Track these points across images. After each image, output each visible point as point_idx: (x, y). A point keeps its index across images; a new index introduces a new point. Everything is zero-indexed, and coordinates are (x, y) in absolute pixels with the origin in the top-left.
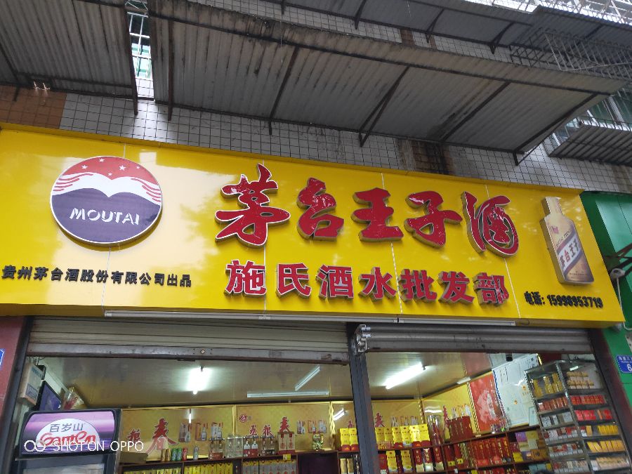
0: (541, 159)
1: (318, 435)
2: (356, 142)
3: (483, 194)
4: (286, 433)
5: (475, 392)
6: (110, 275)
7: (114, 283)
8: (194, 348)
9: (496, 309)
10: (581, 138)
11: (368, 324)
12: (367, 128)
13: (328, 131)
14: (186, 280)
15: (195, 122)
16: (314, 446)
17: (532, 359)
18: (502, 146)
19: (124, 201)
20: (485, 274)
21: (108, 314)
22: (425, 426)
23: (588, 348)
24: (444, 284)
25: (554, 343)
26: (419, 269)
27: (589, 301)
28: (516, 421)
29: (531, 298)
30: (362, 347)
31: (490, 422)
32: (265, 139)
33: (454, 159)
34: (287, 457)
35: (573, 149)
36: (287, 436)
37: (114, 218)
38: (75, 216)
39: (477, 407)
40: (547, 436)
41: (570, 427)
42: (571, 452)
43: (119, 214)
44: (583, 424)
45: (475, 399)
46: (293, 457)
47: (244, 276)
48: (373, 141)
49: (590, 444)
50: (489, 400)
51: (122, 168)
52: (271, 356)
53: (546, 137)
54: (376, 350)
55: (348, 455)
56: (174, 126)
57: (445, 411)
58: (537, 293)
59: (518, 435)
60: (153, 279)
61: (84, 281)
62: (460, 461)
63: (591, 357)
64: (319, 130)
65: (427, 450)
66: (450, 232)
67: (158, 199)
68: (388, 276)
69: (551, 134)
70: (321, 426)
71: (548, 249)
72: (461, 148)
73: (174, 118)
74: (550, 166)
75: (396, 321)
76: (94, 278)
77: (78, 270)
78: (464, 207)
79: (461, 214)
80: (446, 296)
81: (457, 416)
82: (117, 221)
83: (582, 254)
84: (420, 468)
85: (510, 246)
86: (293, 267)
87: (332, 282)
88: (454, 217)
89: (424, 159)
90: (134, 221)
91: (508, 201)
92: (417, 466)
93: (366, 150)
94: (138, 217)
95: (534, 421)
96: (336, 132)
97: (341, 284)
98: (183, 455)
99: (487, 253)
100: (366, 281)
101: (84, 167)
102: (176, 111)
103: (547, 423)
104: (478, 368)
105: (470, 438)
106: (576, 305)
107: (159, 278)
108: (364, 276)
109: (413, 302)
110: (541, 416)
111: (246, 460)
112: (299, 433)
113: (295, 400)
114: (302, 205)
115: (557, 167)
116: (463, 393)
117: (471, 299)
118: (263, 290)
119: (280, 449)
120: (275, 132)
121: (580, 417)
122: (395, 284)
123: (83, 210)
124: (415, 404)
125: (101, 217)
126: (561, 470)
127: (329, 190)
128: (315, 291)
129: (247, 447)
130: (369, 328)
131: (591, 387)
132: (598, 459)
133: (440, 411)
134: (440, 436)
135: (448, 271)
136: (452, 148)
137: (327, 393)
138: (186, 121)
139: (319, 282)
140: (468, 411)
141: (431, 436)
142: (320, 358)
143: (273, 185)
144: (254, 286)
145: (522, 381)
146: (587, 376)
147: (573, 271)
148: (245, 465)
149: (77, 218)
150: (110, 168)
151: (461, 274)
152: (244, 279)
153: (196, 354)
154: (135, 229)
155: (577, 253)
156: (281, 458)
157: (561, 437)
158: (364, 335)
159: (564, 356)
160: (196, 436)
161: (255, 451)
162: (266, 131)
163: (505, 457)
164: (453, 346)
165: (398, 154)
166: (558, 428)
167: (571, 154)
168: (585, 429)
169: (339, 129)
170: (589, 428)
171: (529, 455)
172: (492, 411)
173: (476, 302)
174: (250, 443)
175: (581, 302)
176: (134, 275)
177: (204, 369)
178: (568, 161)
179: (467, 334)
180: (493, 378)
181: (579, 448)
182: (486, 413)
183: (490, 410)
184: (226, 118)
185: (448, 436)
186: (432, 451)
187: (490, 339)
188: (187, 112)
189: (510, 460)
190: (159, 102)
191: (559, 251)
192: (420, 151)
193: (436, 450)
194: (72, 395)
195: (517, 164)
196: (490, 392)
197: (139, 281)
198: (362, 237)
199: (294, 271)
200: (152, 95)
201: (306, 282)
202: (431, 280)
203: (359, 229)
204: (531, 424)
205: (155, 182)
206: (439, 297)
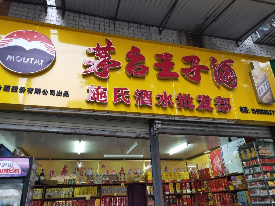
0: (250, 44)
1: (137, 175)
2: (158, 32)
3: (221, 58)
4: (122, 173)
5: (212, 157)
6: (27, 89)
7: (29, 93)
8: (71, 129)
9: (225, 114)
10: (271, 34)
11: (159, 120)
12: (163, 25)
13: (143, 26)
14: (66, 94)
15: (76, 19)
16: (135, 180)
17: (241, 142)
18: (230, 37)
19: (35, 52)
20: (220, 97)
21: (25, 109)
22: (188, 173)
23: (270, 136)
24: (199, 101)
25: (253, 133)
26: (186, 93)
27: (272, 112)
28: (231, 171)
29: (243, 110)
30: (156, 131)
31: (218, 171)
32: (112, 29)
33: (207, 42)
34: (122, 184)
35: (267, 39)
36: (123, 175)
37: (30, 61)
38: (9, 59)
39: (213, 165)
40: (247, 178)
41: (259, 174)
42: (259, 186)
43: (32, 59)
44: (266, 172)
45: (212, 161)
46: (125, 185)
47: (96, 93)
48: (166, 32)
49: (269, 182)
50: (219, 161)
51: (35, 36)
52: (110, 134)
53: (253, 33)
54: (164, 133)
55: (151, 185)
56: (65, 20)
57: (197, 165)
58: (246, 108)
59: (232, 177)
60: (49, 92)
61: (13, 92)
62: (203, 189)
63: (271, 140)
64: (139, 25)
65: (188, 184)
66: (203, 76)
67: (53, 53)
68: (170, 96)
69: (255, 31)
70: (139, 171)
71: (253, 86)
72: (210, 38)
73: (66, 17)
74: (254, 48)
75: (174, 119)
76: (18, 91)
77: (10, 86)
78: (211, 64)
79: (209, 68)
80: (200, 107)
81: (203, 168)
82: (31, 62)
83: (270, 89)
84: (184, 192)
85: (233, 84)
86: (122, 89)
87: (142, 98)
88: (205, 69)
89: (192, 42)
90: (40, 63)
91: (234, 62)
92: (183, 191)
93: (162, 37)
94: (42, 61)
95: (240, 171)
96: (147, 27)
97: (146, 99)
98: (74, 182)
99: (221, 87)
100: (159, 98)
101: (15, 35)
102: (67, 13)
103: (247, 172)
104: (214, 146)
105: (209, 179)
106: (266, 114)
107: (52, 92)
108: (158, 95)
109: (183, 109)
110: (244, 168)
111: (103, 185)
112: (129, 174)
113: (128, 159)
114: (128, 59)
115: (258, 48)
116: (206, 158)
117: (213, 109)
118: (106, 100)
119: (119, 181)
120: (117, 26)
121: (264, 169)
122: (174, 100)
123: (13, 56)
124: (183, 163)
125: (23, 60)
126: (253, 195)
127: (142, 53)
128: (133, 102)
129: (104, 179)
130: (160, 122)
131: (270, 155)
132: (272, 189)
133: (195, 167)
134: (194, 177)
135: (201, 94)
136: (206, 37)
137: (142, 156)
138: (72, 18)
139: (135, 97)
140: (208, 166)
141: (190, 177)
142: (135, 136)
143: (113, 49)
144: (101, 98)
145: (235, 152)
146: (268, 150)
147: (265, 97)
148: (103, 187)
149: (10, 60)
150: (28, 36)
151: (208, 96)
152: (96, 94)
153: (72, 132)
154: (41, 67)
155: (267, 89)
156: (120, 185)
157: (254, 179)
158: (157, 125)
159: (257, 140)
160: (81, 174)
161: (107, 181)
162: (112, 25)
163: (226, 188)
164: (202, 133)
165: (178, 39)
166: (253, 174)
167: (265, 42)
168: (267, 175)
169: (149, 25)
170: (269, 174)
171: (237, 187)
172: (220, 166)
173: (215, 111)
174: (106, 178)
175: (268, 112)
176: (40, 90)
177: (81, 142)
178: (264, 46)
179: (209, 127)
180: (221, 151)
181: (263, 184)
182: (217, 167)
183: (219, 166)
184: (93, 18)
185: (198, 177)
186: (190, 184)
187: (221, 130)
188: (72, 14)
189: (227, 189)
190: (58, 8)
191: (258, 87)
192: (189, 38)
193: (192, 183)
194: (19, 152)
195: (238, 46)
196: (219, 157)
197: (41, 93)
198: (158, 77)
199: (122, 91)
200: (55, 5)
201: (129, 97)
202: (192, 99)
203: (156, 73)
204: (239, 173)
205: (52, 44)
206: (196, 107)
